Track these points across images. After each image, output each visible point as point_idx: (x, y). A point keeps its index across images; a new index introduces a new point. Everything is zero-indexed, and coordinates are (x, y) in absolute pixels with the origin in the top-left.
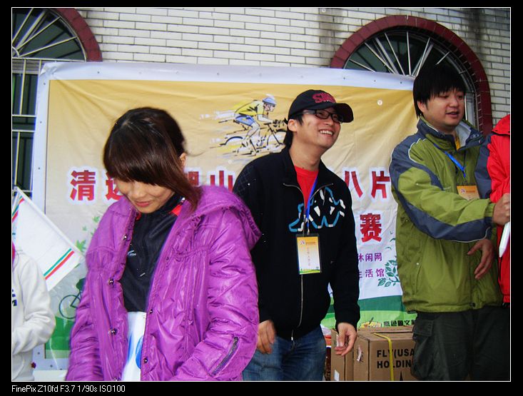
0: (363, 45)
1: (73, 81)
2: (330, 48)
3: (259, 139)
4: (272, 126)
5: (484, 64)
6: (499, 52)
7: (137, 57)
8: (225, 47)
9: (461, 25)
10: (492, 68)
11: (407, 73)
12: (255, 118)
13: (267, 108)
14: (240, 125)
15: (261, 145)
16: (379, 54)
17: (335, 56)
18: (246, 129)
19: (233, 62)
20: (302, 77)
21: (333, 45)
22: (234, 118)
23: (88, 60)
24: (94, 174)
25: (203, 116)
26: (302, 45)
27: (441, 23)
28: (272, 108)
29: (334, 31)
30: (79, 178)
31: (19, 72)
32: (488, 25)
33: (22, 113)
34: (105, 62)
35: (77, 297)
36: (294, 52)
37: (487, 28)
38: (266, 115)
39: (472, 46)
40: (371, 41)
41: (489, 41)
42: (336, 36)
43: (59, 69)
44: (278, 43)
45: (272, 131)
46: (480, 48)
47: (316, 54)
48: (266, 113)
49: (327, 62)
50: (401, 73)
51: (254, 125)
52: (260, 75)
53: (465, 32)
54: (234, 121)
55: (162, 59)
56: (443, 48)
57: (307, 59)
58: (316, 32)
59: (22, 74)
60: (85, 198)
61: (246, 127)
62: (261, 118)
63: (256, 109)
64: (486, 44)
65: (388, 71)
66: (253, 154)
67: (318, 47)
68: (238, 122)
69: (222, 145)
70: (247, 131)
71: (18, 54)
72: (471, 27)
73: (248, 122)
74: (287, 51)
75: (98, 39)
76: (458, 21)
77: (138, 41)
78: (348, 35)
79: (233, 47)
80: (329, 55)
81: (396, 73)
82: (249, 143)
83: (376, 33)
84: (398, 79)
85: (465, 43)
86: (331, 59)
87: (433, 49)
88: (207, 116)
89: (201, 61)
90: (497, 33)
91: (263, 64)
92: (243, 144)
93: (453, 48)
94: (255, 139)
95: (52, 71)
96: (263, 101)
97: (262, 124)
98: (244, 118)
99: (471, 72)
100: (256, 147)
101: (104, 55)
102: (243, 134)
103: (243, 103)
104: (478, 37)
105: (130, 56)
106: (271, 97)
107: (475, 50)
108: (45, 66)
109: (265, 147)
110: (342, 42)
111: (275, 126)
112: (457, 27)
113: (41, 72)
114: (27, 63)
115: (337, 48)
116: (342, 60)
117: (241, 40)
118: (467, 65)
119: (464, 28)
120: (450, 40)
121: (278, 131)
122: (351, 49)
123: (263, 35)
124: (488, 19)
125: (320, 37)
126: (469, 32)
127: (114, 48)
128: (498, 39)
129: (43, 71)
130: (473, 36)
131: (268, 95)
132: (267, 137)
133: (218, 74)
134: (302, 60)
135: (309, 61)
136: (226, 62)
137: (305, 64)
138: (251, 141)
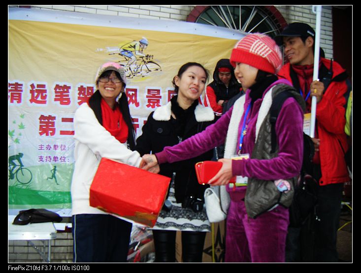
0: (209, 8)
2: (187, 8)
3: (136, 67)
4: (144, 59)
11: (238, 28)
12: (133, 53)
13: (142, 46)
14: (123, 57)
15: (137, 71)
16: (220, 15)
17: (190, 14)
18: (127, 60)
19: (120, 14)
20: (167, 27)
22: (119, 52)
23: (21, 7)
24: (21, 85)
25: (98, 49)
28: (145, 46)
30: (12, 88)
34: (32, 8)
36: (162, 10)
38: (141, 51)
39: (283, 13)
41: (294, 11)
45: (145, 62)
46: (288, 15)
47: (178, 12)
48: (141, 49)
49: (184, 18)
50: (234, 28)
51: (132, 57)
52: (139, 24)
54: (119, 54)
56: (264, 13)
57: (171, 15)
60: (15, 101)
61: (127, 58)
62: (137, 53)
63: (134, 47)
64: (292, 13)
65: (225, 26)
66: (131, 77)
67: (180, 7)
68: (122, 55)
73: (129, 55)
74: (158, 9)
80: (186, 13)
81: (231, 28)
84: (231, 32)
85: (278, 11)
86: (188, 16)
87: (257, 13)
88: (101, 50)
89: (99, 12)
91: (141, 16)
93: (270, 14)
94: (133, 67)
96: (140, 42)
97: (138, 57)
98: (126, 53)
100: (133, 72)
102: (125, 63)
103: (126, 42)
104: (288, 7)
106: (145, 39)
107: (284, 16)
109: (139, 73)
111: (147, 59)
115: (192, 9)
116: (195, 17)
118: (279, 26)
121: (149, 62)
122: (202, 10)
128: (301, 10)
131: (143, 38)
132: (141, 66)
133: (110, 22)
134: (168, 15)
135: (172, 16)
136: (115, 14)
137: (170, 18)
138: (130, 68)
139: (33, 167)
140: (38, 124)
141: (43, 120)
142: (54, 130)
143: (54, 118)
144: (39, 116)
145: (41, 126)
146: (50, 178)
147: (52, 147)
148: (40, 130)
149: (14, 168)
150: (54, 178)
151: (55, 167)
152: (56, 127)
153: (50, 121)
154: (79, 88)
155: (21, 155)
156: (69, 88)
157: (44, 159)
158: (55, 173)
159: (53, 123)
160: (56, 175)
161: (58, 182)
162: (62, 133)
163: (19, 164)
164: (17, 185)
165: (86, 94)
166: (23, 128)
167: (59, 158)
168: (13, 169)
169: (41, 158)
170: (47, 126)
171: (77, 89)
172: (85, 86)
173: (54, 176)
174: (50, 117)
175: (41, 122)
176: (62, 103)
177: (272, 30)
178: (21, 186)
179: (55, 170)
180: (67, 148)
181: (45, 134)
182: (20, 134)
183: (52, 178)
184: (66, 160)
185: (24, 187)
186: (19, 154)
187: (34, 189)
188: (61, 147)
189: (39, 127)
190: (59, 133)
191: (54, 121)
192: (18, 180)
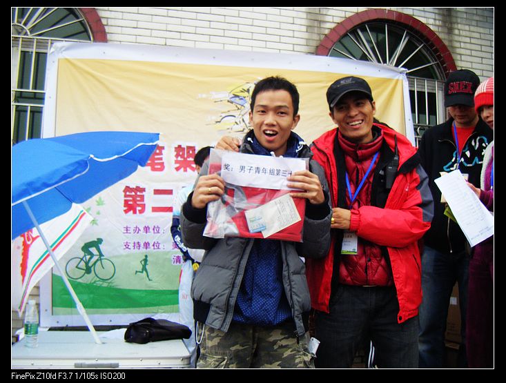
0: (346, 35)
1: (82, 61)
2: (316, 37)
5: (454, 56)
6: (468, 46)
7: (140, 39)
8: (221, 33)
9: (435, 19)
10: (461, 60)
11: (385, 62)
12: (247, 99)
14: (233, 105)
16: (359, 43)
17: (321, 45)
18: (239, 109)
19: (227, 47)
20: (290, 63)
21: (319, 34)
22: (228, 99)
23: (95, 40)
25: (200, 96)
26: (291, 34)
27: (416, 18)
29: (320, 22)
31: (30, 50)
32: (459, 20)
33: (33, 89)
34: (110, 43)
35: (82, 259)
36: (283, 39)
37: (458, 23)
39: (445, 39)
40: (353, 32)
41: (459, 35)
42: (322, 26)
43: (68, 49)
44: (269, 31)
46: (451, 41)
47: (304, 42)
49: (313, 49)
50: (379, 62)
51: (246, 105)
52: (253, 60)
53: (438, 26)
54: (228, 101)
55: (162, 42)
56: (418, 40)
57: (295, 46)
58: (304, 22)
59: (32, 52)
61: (239, 106)
63: (248, 91)
64: (456, 38)
65: (364, 58)
67: (306, 35)
68: (232, 102)
69: (217, 122)
70: (239, 111)
71: (29, 33)
72: (444, 22)
73: (241, 102)
74: (277, 39)
75: (104, 22)
76: (433, 16)
77: (141, 25)
78: (333, 26)
79: (227, 33)
80: (315, 44)
81: (375, 62)
82: (241, 121)
83: (358, 25)
84: (374, 66)
85: (437, 36)
86: (317, 47)
87: (409, 40)
88: (204, 96)
89: (199, 45)
90: (467, 28)
91: (255, 49)
92: (236, 123)
93: (427, 40)
94: (247, 118)
95: (61, 50)
96: (255, 84)
98: (237, 99)
99: (443, 63)
100: (248, 125)
101: (109, 37)
102: (236, 113)
103: (237, 85)
104: (450, 31)
105: (133, 39)
107: (446, 43)
108: (54, 45)
110: (327, 32)
112: (431, 21)
113: (50, 51)
114: (37, 42)
115: (323, 37)
116: (326, 48)
117: (235, 27)
118: (439, 57)
119: (437, 23)
120: (425, 33)
122: (336, 38)
123: (256, 23)
124: (459, 15)
125: (307, 26)
126: (441, 26)
127: (118, 30)
128: (468, 34)
129: (52, 50)
130: (446, 30)
131: (259, 78)
133: (214, 58)
134: (291, 47)
135: (297, 48)
136: (221, 47)
137: (293, 51)
138: (243, 120)
139: (116, 257)
140: (122, 199)
141: (128, 193)
142: (143, 206)
143: (144, 190)
144: (123, 188)
145: (126, 202)
146: (140, 272)
147: (142, 229)
148: (125, 206)
149: (90, 258)
150: (144, 272)
151: (146, 256)
152: (146, 201)
153: (138, 193)
154: (176, 148)
155: (100, 241)
156: (163, 148)
157: (131, 246)
158: (146, 264)
159: (142, 198)
160: (147, 267)
161: (150, 277)
162: (155, 209)
163: (98, 254)
164: (95, 282)
165: (186, 156)
166: (102, 204)
167: (151, 245)
168: (89, 260)
169: (127, 246)
170: (134, 200)
171: (174, 149)
172: (184, 145)
173: (144, 269)
174: (138, 189)
175: (126, 196)
176: (154, 169)
177: (429, 62)
178: (101, 283)
179: (146, 260)
180: (161, 231)
181: (132, 212)
182: (99, 213)
183: (142, 272)
184: (161, 246)
185: (105, 285)
186: (98, 239)
187: (118, 287)
188: (154, 229)
189: (123, 203)
190: (151, 209)
191: (144, 193)
192: (96, 275)
